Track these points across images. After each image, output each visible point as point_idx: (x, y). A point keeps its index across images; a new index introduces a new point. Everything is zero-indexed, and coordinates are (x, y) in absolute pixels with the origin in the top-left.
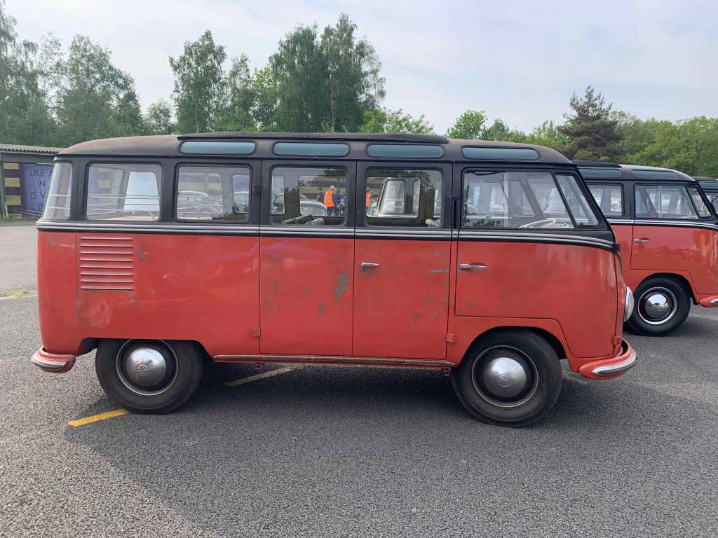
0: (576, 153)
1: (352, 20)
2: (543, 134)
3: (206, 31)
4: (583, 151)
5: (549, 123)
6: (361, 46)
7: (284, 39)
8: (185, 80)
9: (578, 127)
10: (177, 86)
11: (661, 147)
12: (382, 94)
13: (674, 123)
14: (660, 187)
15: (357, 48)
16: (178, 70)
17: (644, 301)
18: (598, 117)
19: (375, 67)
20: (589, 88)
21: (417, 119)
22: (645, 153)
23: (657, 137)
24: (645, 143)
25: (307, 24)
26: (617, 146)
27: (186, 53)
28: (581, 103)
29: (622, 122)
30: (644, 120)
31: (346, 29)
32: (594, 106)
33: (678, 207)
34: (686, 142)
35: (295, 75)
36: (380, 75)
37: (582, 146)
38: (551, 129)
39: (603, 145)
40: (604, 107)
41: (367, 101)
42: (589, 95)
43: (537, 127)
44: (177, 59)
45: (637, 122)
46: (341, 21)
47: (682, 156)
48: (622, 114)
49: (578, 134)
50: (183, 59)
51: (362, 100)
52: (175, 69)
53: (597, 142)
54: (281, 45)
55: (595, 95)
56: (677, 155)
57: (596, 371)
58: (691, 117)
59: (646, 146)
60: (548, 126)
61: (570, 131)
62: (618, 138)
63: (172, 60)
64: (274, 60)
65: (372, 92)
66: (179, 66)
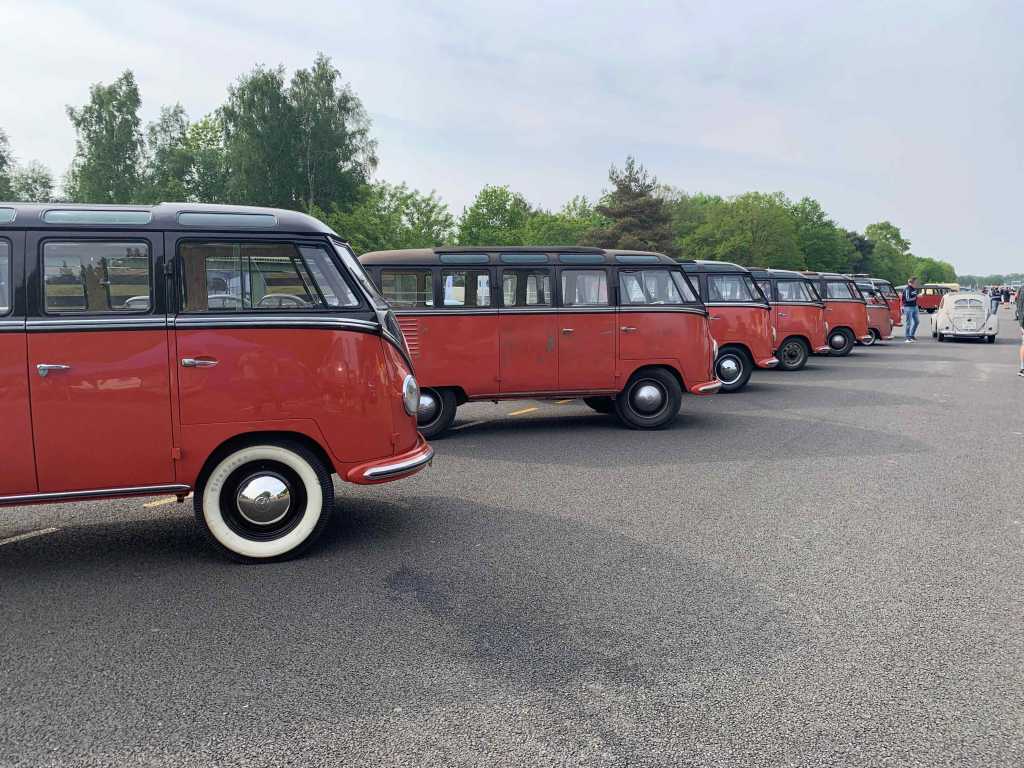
0: (619, 238)
1: (334, 64)
2: (574, 213)
3: (124, 71)
4: (628, 236)
5: (580, 199)
6: (345, 99)
7: (237, 85)
8: (94, 140)
9: (618, 207)
10: (81, 148)
11: (713, 229)
12: (374, 161)
13: (725, 199)
14: (725, 278)
15: (340, 101)
16: (82, 126)
17: (719, 366)
18: (641, 194)
19: (362, 125)
20: (629, 158)
21: (427, 196)
22: (696, 236)
23: (709, 217)
24: (694, 224)
25: (269, 67)
26: (666, 228)
27: (94, 102)
28: (622, 177)
29: (669, 197)
30: (692, 195)
31: (325, 76)
32: (636, 180)
33: (738, 294)
34: (741, 222)
35: (255, 135)
36: (370, 136)
37: (626, 229)
38: (584, 207)
39: (650, 228)
40: (648, 182)
41: (354, 170)
42: (630, 167)
43: (566, 205)
44: (79, 110)
45: (684, 198)
46: (318, 64)
47: (737, 240)
48: (667, 189)
49: (620, 215)
50: (88, 110)
51: (346, 169)
52: (78, 124)
53: (643, 225)
54: (234, 94)
55: (636, 167)
56: (732, 239)
57: (701, 389)
58: (743, 192)
59: (697, 227)
60: (579, 203)
61: (611, 211)
62: (665, 220)
63: (71, 111)
64: (222, 114)
65: (360, 157)
66: (84, 120)
